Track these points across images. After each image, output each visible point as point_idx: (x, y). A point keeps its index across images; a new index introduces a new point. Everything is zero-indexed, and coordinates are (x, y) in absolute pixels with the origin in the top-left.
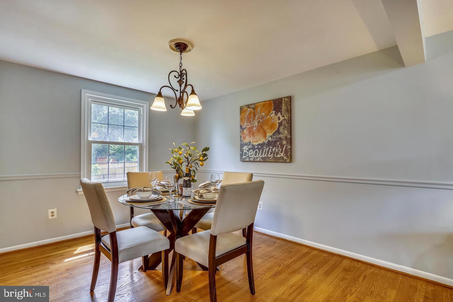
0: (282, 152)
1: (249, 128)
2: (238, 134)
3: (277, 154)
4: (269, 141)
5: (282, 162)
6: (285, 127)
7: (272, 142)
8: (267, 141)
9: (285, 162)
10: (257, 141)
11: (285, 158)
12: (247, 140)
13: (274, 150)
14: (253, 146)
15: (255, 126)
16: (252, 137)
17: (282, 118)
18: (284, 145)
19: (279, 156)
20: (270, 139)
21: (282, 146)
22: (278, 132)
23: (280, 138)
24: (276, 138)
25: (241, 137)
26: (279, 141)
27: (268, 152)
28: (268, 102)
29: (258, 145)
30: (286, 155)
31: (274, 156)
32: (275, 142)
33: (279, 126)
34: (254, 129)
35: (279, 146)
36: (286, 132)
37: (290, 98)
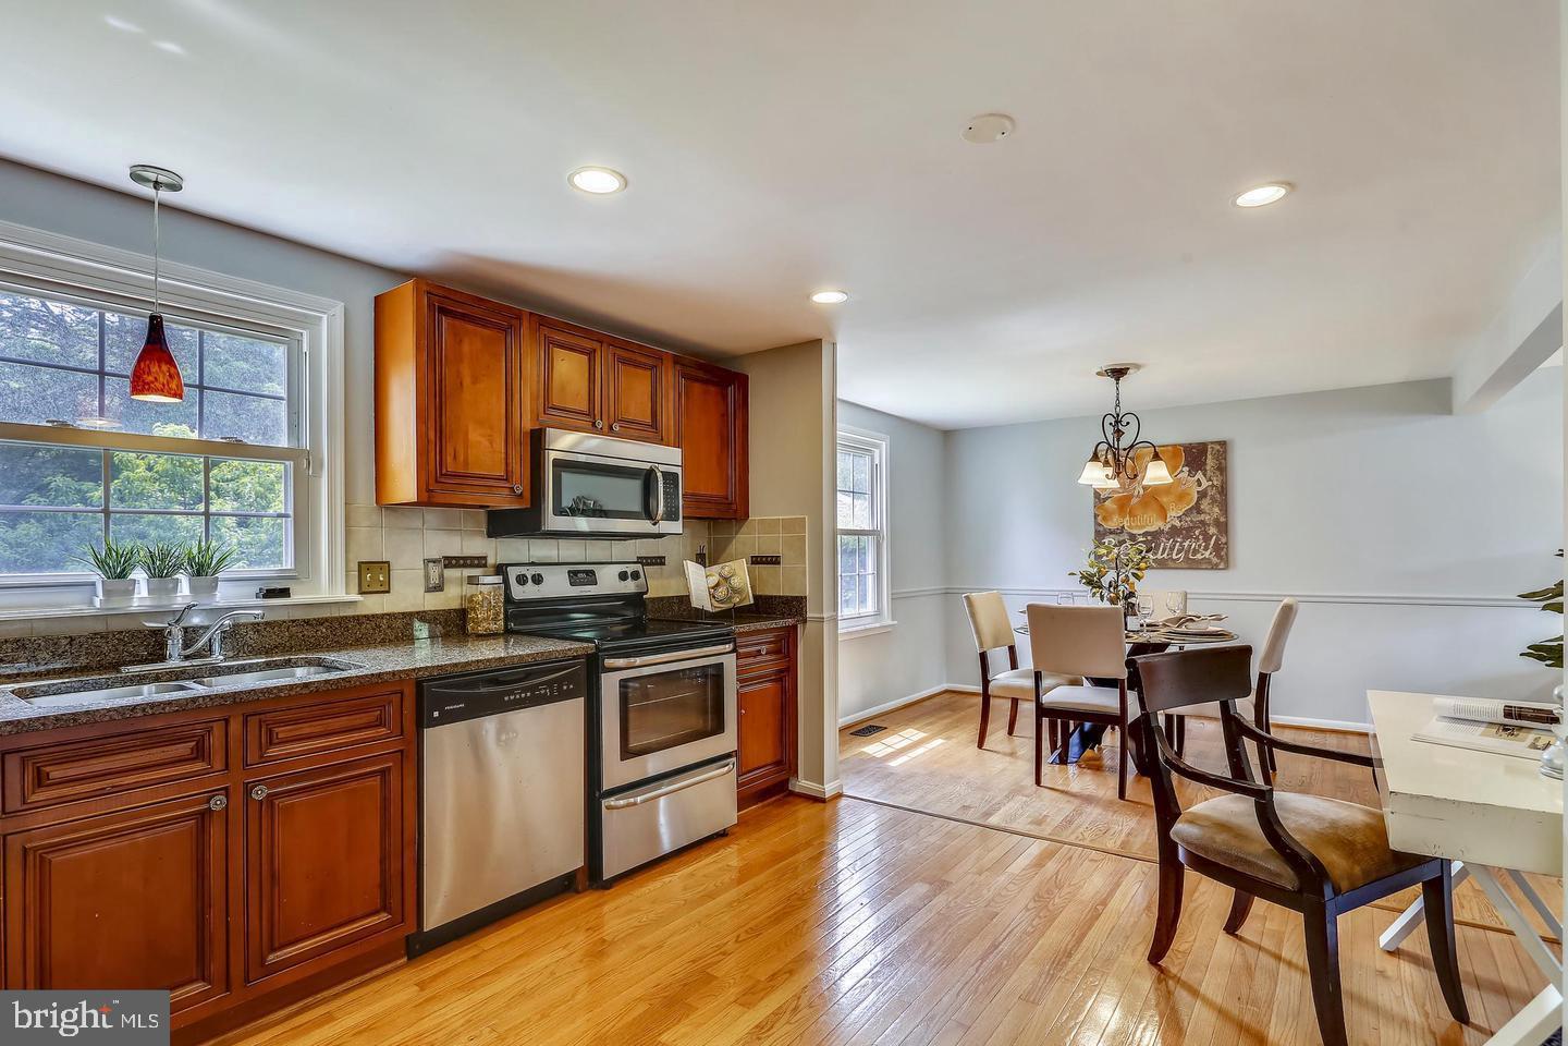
0: (1206, 549)
1: (1120, 499)
2: (1091, 511)
3: (1195, 552)
4: (1173, 527)
5: (1206, 569)
6: (1214, 501)
7: (1181, 529)
8: (1169, 526)
9: (1215, 567)
10: (1142, 527)
11: (1215, 560)
12: (1113, 524)
13: (1186, 544)
14: (1133, 537)
15: (1136, 493)
16: (1128, 518)
17: (1205, 483)
18: (1212, 537)
19: (1199, 556)
20: (1177, 524)
21: (1207, 538)
22: (1197, 509)
23: (1202, 522)
24: (1192, 521)
25: (1096, 516)
26: (1199, 527)
27: (1172, 549)
28: (1170, 448)
29: (1145, 534)
30: (1218, 556)
31: (1186, 558)
32: (1189, 529)
33: (1199, 499)
34: (1134, 501)
35: (1201, 537)
36: (1217, 510)
37: (1223, 444)
